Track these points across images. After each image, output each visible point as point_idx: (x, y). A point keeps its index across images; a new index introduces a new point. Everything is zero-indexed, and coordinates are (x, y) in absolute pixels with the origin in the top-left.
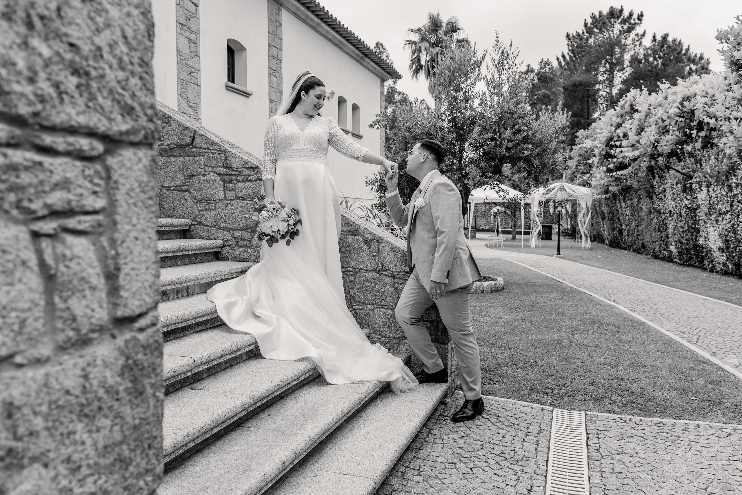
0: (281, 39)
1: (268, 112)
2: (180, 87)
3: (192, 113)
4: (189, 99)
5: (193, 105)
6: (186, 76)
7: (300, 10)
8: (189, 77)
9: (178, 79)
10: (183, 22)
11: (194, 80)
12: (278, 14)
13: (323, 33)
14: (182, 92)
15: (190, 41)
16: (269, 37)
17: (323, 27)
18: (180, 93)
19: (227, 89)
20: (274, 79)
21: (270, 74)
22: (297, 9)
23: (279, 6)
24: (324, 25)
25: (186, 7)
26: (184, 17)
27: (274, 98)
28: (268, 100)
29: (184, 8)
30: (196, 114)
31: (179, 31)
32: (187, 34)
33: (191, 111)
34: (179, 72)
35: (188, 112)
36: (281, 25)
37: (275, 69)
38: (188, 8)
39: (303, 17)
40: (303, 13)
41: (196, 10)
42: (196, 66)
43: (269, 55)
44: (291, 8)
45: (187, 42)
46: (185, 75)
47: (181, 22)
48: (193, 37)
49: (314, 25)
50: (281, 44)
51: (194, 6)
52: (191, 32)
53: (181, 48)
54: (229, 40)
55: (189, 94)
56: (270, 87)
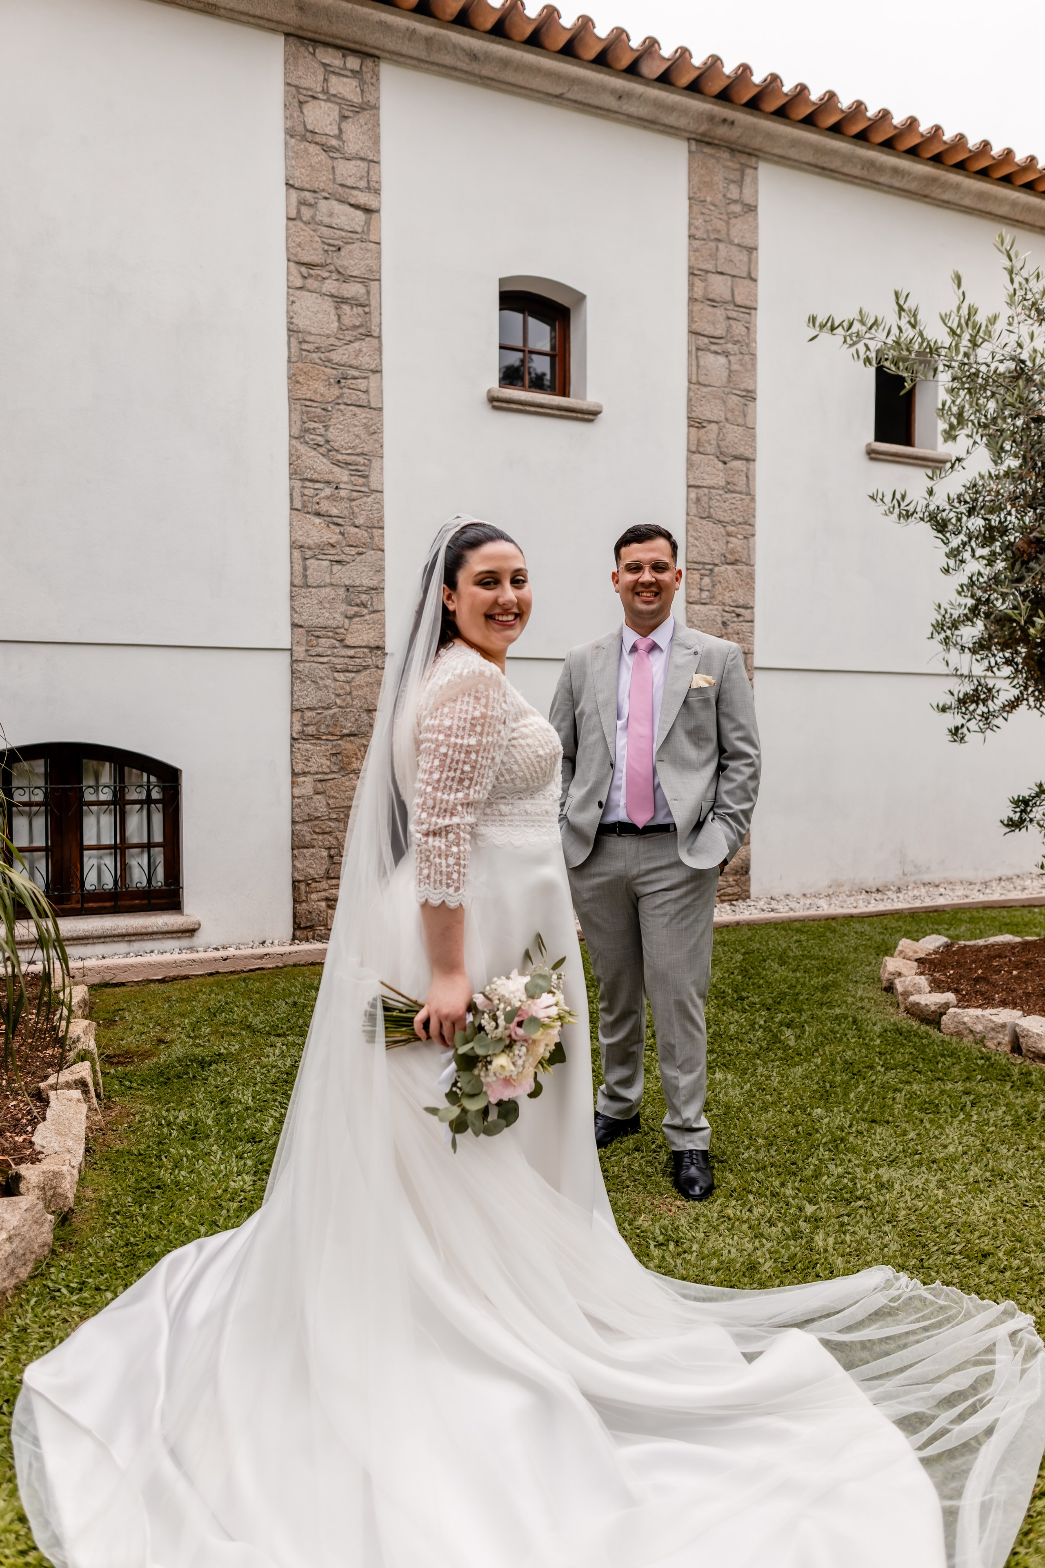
0: (752, 250)
1: (684, 453)
2: (296, 417)
3: (345, 479)
4: (336, 445)
5: (349, 459)
6: (322, 390)
7: (835, 152)
8: (336, 391)
9: (293, 399)
10: (315, 257)
11: (351, 396)
12: (740, 183)
13: (967, 202)
14: (307, 430)
15: (340, 301)
16: (693, 251)
17: (957, 187)
18: (296, 432)
19: (495, 408)
20: (715, 364)
21: (696, 352)
22: (818, 150)
23: (744, 159)
24: (955, 178)
25: (327, 220)
26: (319, 245)
27: (711, 410)
28: (684, 422)
29: (321, 223)
30: (361, 481)
31: (299, 283)
32: (331, 286)
33: (342, 475)
34: (293, 380)
35: (330, 477)
36: (751, 209)
37: (718, 333)
38: (335, 222)
39: (856, 171)
40: (849, 159)
41: (368, 223)
42: (365, 361)
43: (692, 300)
44: (792, 153)
45: (328, 305)
46: (319, 388)
47: (306, 259)
48: (353, 290)
49: (913, 186)
50: (752, 263)
51: (359, 213)
52: (344, 277)
53: (301, 322)
54: (502, 281)
55: (332, 434)
56: (695, 383)
